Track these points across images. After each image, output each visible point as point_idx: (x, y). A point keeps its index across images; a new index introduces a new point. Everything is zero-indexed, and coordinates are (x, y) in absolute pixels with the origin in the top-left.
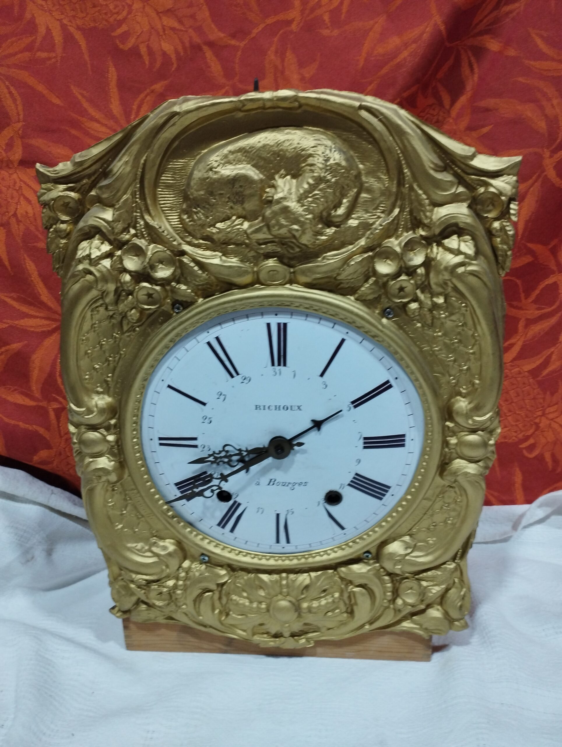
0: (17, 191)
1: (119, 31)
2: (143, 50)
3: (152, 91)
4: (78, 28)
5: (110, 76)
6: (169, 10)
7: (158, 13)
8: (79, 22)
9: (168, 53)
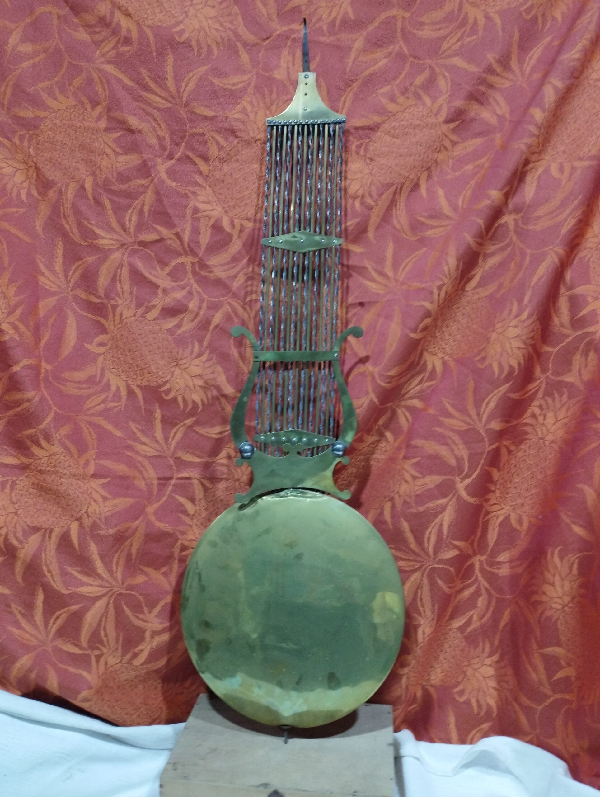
0: (89, 495)
1: (164, 388)
2: (180, 400)
3: (184, 425)
4: (138, 386)
5: (156, 415)
6: (198, 375)
7: (191, 377)
8: (139, 382)
9: (196, 401)
